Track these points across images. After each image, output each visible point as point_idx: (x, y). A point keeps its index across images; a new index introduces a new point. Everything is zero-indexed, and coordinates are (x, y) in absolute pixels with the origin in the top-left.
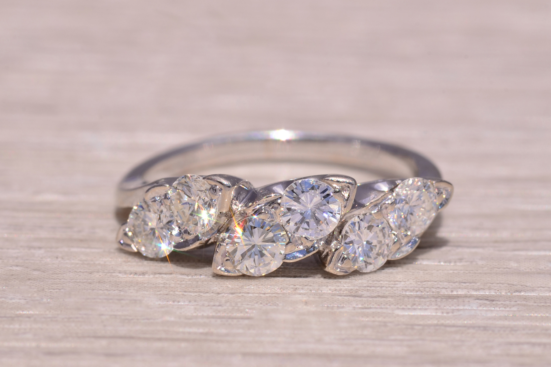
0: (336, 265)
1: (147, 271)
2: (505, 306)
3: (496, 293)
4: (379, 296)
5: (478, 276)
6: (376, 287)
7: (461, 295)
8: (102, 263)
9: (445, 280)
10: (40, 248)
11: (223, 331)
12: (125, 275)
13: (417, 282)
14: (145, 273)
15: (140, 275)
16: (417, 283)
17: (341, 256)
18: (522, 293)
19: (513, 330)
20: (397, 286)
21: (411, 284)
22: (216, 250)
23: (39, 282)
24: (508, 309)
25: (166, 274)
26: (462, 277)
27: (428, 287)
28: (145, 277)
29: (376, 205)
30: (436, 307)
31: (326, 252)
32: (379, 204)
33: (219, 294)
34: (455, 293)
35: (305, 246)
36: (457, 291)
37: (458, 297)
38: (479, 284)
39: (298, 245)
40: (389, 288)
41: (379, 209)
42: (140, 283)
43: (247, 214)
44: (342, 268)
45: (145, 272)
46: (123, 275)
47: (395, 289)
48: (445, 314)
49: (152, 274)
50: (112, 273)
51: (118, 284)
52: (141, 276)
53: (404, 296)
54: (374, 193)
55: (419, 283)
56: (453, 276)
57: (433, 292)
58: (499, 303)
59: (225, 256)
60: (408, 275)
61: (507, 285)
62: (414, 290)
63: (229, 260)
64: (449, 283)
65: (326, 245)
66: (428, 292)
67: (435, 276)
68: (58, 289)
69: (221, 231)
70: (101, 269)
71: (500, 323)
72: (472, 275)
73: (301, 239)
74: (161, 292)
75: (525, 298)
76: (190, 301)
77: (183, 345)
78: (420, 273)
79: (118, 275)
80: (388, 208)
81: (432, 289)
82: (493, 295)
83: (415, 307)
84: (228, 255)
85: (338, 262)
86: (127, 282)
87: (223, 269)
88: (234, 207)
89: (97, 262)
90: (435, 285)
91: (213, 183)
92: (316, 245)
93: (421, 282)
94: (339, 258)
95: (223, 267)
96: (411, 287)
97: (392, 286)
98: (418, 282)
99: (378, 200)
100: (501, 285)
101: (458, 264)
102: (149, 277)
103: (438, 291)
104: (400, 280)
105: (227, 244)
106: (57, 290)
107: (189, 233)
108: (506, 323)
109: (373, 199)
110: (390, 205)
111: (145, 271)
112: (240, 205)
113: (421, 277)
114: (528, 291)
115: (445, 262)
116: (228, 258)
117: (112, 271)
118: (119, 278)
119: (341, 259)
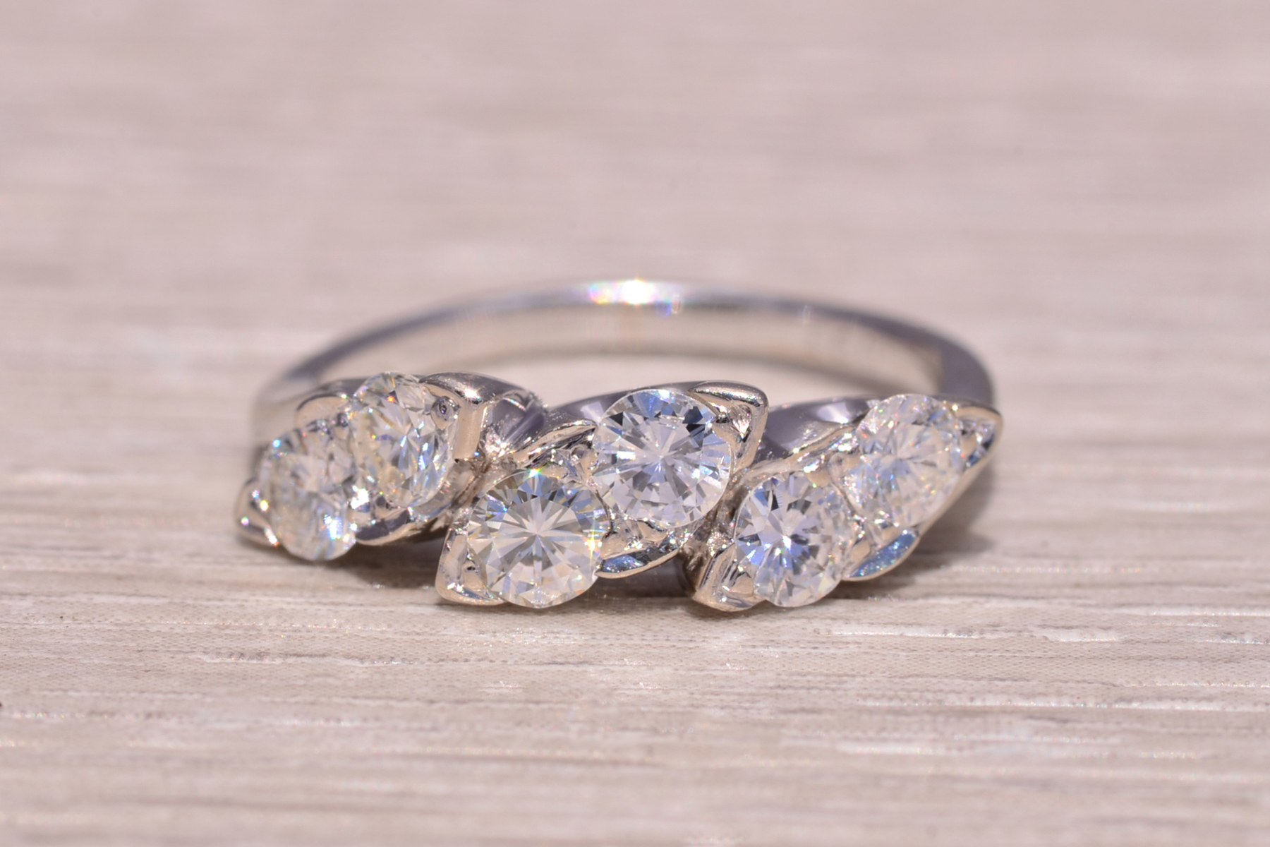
0: (718, 588)
1: (269, 649)
2: (1094, 734)
3: (1074, 704)
4: (803, 710)
5: (1033, 663)
6: (796, 688)
7: (991, 707)
8: (165, 629)
9: (958, 673)
10: (23, 595)
11: (439, 788)
12: (217, 657)
13: (890, 677)
14: (262, 654)
15: (252, 658)
16: (893, 679)
17: (730, 567)
18: (1135, 705)
19: (1110, 788)
20: (844, 686)
21: (877, 681)
22: (446, 546)
23: (18, 673)
24: (1100, 740)
25: (311, 656)
26: (996, 666)
27: (915, 690)
28: (263, 662)
29: (814, 455)
30: (932, 736)
31: (697, 557)
32: (824, 450)
33: (432, 702)
34: (978, 703)
35: (648, 543)
36: (984, 700)
37: (984, 712)
38: (1034, 683)
39: (631, 538)
40: (827, 692)
41: (823, 462)
42: (251, 677)
43: (516, 466)
44: (732, 596)
45: (264, 652)
46: (213, 659)
47: (839, 693)
48: (954, 753)
49: (280, 657)
50: (187, 653)
51: (201, 680)
52: (255, 662)
53: (862, 710)
54: (811, 425)
55: (897, 680)
56: (976, 664)
57: (928, 701)
58: (1079, 726)
59: (465, 559)
60: (871, 661)
61: (1100, 686)
62: (883, 696)
63: (474, 569)
64: (966, 679)
65: (698, 542)
66: (915, 701)
67: (934, 664)
68: (61, 690)
69: (460, 501)
70: (162, 645)
71: (1081, 773)
72: (1020, 663)
73: (637, 525)
74: (299, 699)
75: (1141, 716)
76: (365, 719)
77: (347, 820)
78: (898, 656)
79: (200, 659)
80: (843, 462)
81: (926, 694)
82: (1067, 709)
83: (884, 735)
84: (471, 557)
85: (723, 581)
86: (221, 674)
87: (460, 589)
88: (490, 449)
89: (154, 629)
90: (934, 684)
91: (441, 393)
92: (673, 541)
93: (901, 677)
94: (726, 571)
95: (460, 585)
96: (878, 689)
97: (834, 686)
98: (895, 677)
99: (819, 442)
100: (1085, 685)
101: (988, 636)
102: (274, 662)
103: (939, 698)
104: (854, 673)
105: (469, 534)
106: (59, 693)
107: (387, 506)
108: (1095, 773)
109: (807, 440)
110: (849, 456)
111: (263, 650)
112: (504, 445)
113: (902, 666)
114: (1148, 698)
115: (959, 632)
116: (471, 564)
117: (187, 649)
118: (202, 664)
119: (730, 574)
